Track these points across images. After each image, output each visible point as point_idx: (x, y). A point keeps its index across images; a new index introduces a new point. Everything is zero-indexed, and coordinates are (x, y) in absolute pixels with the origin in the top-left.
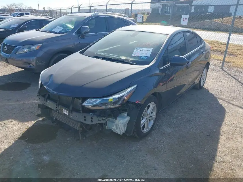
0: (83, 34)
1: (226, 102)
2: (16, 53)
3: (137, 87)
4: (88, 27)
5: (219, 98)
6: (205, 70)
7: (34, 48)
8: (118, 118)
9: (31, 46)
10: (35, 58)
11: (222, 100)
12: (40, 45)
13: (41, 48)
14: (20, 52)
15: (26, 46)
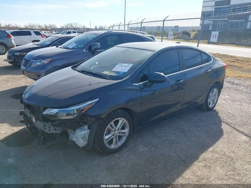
0: (93, 50)
1: (233, 127)
2: (30, 66)
3: (98, 101)
4: (99, 44)
5: (224, 122)
6: (215, 90)
7: (45, 62)
8: (77, 130)
9: (42, 60)
10: (44, 71)
11: (228, 124)
12: (50, 59)
13: (50, 63)
14: (34, 65)
15: (39, 60)
